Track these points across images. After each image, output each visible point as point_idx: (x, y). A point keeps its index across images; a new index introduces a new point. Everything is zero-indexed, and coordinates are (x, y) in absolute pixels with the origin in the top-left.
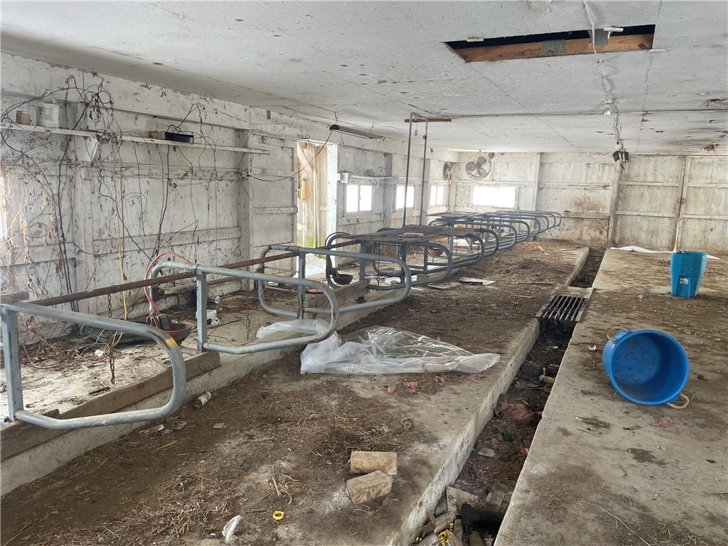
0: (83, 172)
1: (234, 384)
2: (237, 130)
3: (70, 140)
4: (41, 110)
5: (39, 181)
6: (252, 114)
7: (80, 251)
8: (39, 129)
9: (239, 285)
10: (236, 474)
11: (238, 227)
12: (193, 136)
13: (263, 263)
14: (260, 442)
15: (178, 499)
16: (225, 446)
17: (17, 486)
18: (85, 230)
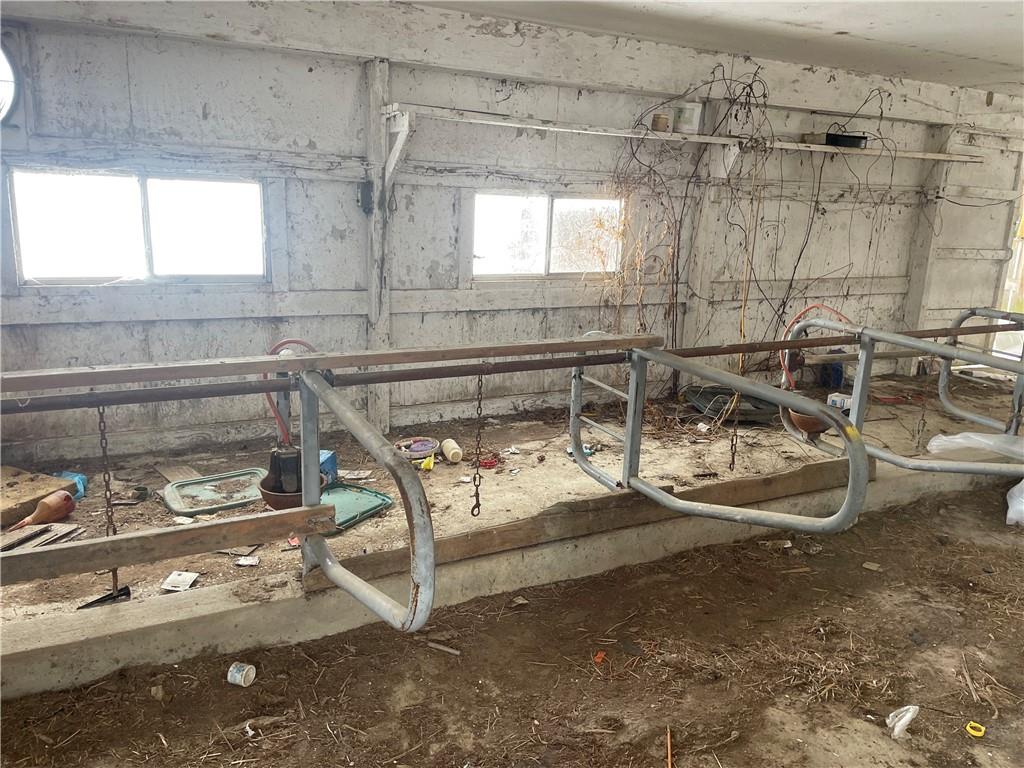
0: (712, 193)
1: (892, 512)
2: (932, 126)
3: (705, 150)
4: (681, 111)
5: (662, 204)
6: (962, 99)
7: (694, 295)
8: (676, 137)
9: (893, 365)
10: (903, 645)
11: (907, 276)
12: (866, 138)
13: (956, 336)
14: (942, 610)
15: (817, 649)
16: (884, 598)
17: (621, 564)
18: (703, 269)
